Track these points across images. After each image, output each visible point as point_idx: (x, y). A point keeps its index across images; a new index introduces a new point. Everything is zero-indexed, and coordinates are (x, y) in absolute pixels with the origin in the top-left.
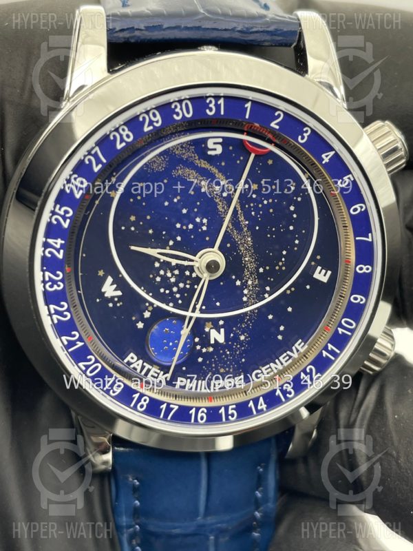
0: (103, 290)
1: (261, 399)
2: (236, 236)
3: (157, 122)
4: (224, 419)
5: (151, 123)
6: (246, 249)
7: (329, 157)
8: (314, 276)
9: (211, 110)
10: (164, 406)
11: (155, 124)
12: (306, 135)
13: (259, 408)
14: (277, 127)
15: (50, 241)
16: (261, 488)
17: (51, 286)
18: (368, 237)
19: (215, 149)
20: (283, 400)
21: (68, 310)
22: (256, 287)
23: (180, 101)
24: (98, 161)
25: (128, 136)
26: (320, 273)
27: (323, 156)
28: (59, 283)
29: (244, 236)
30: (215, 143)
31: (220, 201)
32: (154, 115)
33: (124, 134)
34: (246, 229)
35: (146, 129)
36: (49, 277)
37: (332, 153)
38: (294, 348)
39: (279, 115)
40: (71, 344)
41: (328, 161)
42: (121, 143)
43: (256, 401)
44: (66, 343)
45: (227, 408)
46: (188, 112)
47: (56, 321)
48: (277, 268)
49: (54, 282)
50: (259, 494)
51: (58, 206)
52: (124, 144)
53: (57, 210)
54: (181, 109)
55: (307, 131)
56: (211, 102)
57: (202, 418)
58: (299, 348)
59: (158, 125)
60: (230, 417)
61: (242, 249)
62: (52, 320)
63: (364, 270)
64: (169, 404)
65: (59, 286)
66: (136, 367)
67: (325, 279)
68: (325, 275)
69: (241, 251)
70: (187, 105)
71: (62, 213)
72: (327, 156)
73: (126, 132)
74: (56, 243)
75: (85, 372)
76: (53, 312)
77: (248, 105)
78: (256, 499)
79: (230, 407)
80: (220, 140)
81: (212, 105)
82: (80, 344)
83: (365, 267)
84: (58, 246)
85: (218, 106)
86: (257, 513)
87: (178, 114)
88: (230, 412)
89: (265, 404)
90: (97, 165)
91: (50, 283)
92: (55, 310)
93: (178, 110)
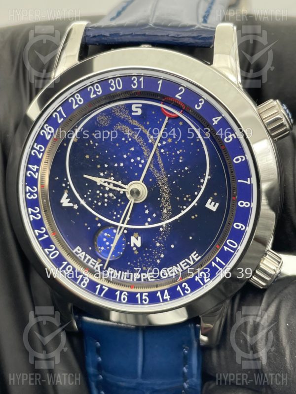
0: (61, 202)
1: (166, 292)
2: (156, 174)
3: (99, 92)
4: (139, 302)
5: (95, 92)
6: (163, 184)
7: (218, 120)
8: (206, 206)
9: (135, 85)
10: (99, 287)
11: (98, 93)
12: (201, 104)
13: (165, 298)
14: (180, 98)
15: (30, 166)
16: (187, 366)
17: (30, 196)
18: (247, 181)
19: (137, 112)
20: (182, 294)
21: (39, 213)
22: (169, 211)
23: (114, 78)
24: (61, 116)
25: (80, 101)
26: (210, 204)
27: (214, 119)
28: (35, 194)
29: (162, 174)
30: (136, 107)
31: (146, 149)
32: (97, 87)
33: (78, 99)
34: (163, 169)
35: (92, 96)
36: (29, 190)
37: (220, 118)
38: (190, 257)
39: (182, 90)
40: (41, 235)
41: (217, 123)
42: (76, 105)
43: (162, 292)
44: (37, 234)
45: (141, 294)
46: (119, 86)
47: (32, 219)
48: (185, 199)
49: (32, 193)
50: (185, 370)
51: (36, 144)
52: (77, 106)
53: (35, 146)
54: (115, 84)
55: (201, 102)
56: (134, 79)
57: (124, 299)
58: (194, 257)
59: (100, 94)
60: (144, 301)
61: (160, 183)
62: (29, 218)
63: (244, 205)
64: (102, 286)
65: (34, 196)
66: (81, 256)
67: (214, 209)
68: (214, 206)
69: (159, 185)
70: (118, 81)
71: (38, 148)
72: (216, 120)
73: (79, 98)
74: (34, 168)
75: (48, 256)
76: (30, 213)
77: (160, 82)
78: (184, 373)
79: (144, 294)
80: (141, 105)
81: (135, 82)
82: (46, 236)
83: (245, 203)
84: (35, 170)
85: (139, 83)
86: (185, 384)
87: (113, 87)
88: (144, 297)
89: (169, 295)
90: (60, 119)
91: (29, 194)
92: (32, 212)
93: (113, 84)
